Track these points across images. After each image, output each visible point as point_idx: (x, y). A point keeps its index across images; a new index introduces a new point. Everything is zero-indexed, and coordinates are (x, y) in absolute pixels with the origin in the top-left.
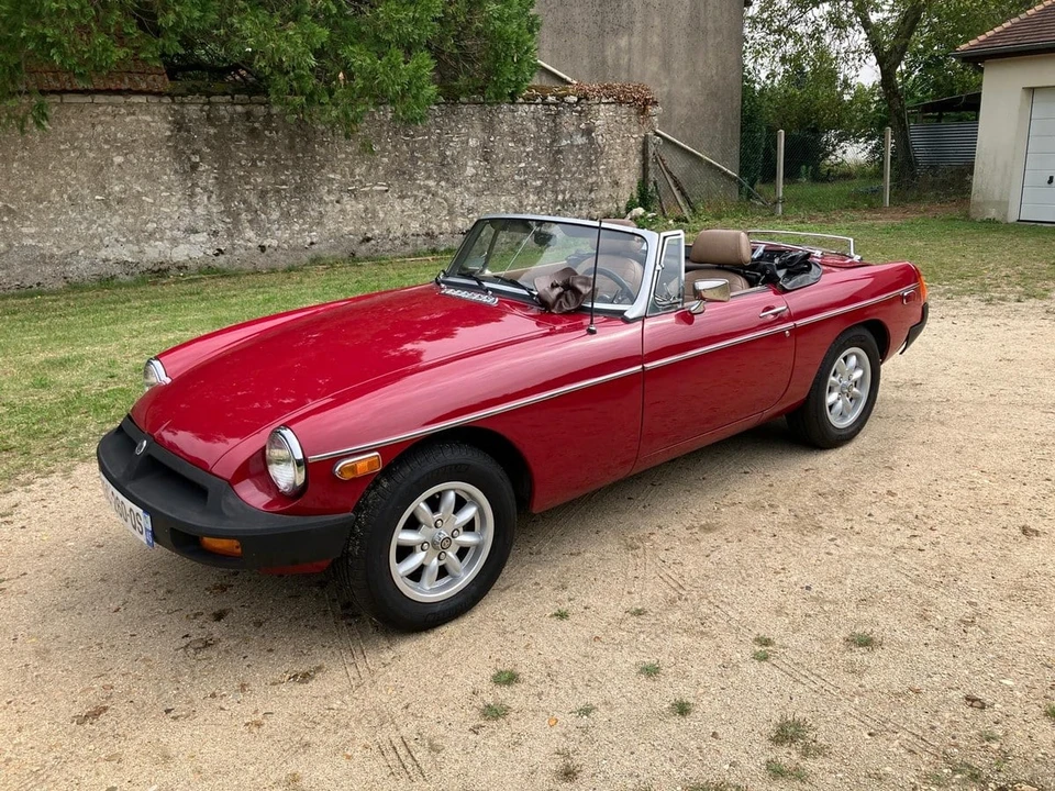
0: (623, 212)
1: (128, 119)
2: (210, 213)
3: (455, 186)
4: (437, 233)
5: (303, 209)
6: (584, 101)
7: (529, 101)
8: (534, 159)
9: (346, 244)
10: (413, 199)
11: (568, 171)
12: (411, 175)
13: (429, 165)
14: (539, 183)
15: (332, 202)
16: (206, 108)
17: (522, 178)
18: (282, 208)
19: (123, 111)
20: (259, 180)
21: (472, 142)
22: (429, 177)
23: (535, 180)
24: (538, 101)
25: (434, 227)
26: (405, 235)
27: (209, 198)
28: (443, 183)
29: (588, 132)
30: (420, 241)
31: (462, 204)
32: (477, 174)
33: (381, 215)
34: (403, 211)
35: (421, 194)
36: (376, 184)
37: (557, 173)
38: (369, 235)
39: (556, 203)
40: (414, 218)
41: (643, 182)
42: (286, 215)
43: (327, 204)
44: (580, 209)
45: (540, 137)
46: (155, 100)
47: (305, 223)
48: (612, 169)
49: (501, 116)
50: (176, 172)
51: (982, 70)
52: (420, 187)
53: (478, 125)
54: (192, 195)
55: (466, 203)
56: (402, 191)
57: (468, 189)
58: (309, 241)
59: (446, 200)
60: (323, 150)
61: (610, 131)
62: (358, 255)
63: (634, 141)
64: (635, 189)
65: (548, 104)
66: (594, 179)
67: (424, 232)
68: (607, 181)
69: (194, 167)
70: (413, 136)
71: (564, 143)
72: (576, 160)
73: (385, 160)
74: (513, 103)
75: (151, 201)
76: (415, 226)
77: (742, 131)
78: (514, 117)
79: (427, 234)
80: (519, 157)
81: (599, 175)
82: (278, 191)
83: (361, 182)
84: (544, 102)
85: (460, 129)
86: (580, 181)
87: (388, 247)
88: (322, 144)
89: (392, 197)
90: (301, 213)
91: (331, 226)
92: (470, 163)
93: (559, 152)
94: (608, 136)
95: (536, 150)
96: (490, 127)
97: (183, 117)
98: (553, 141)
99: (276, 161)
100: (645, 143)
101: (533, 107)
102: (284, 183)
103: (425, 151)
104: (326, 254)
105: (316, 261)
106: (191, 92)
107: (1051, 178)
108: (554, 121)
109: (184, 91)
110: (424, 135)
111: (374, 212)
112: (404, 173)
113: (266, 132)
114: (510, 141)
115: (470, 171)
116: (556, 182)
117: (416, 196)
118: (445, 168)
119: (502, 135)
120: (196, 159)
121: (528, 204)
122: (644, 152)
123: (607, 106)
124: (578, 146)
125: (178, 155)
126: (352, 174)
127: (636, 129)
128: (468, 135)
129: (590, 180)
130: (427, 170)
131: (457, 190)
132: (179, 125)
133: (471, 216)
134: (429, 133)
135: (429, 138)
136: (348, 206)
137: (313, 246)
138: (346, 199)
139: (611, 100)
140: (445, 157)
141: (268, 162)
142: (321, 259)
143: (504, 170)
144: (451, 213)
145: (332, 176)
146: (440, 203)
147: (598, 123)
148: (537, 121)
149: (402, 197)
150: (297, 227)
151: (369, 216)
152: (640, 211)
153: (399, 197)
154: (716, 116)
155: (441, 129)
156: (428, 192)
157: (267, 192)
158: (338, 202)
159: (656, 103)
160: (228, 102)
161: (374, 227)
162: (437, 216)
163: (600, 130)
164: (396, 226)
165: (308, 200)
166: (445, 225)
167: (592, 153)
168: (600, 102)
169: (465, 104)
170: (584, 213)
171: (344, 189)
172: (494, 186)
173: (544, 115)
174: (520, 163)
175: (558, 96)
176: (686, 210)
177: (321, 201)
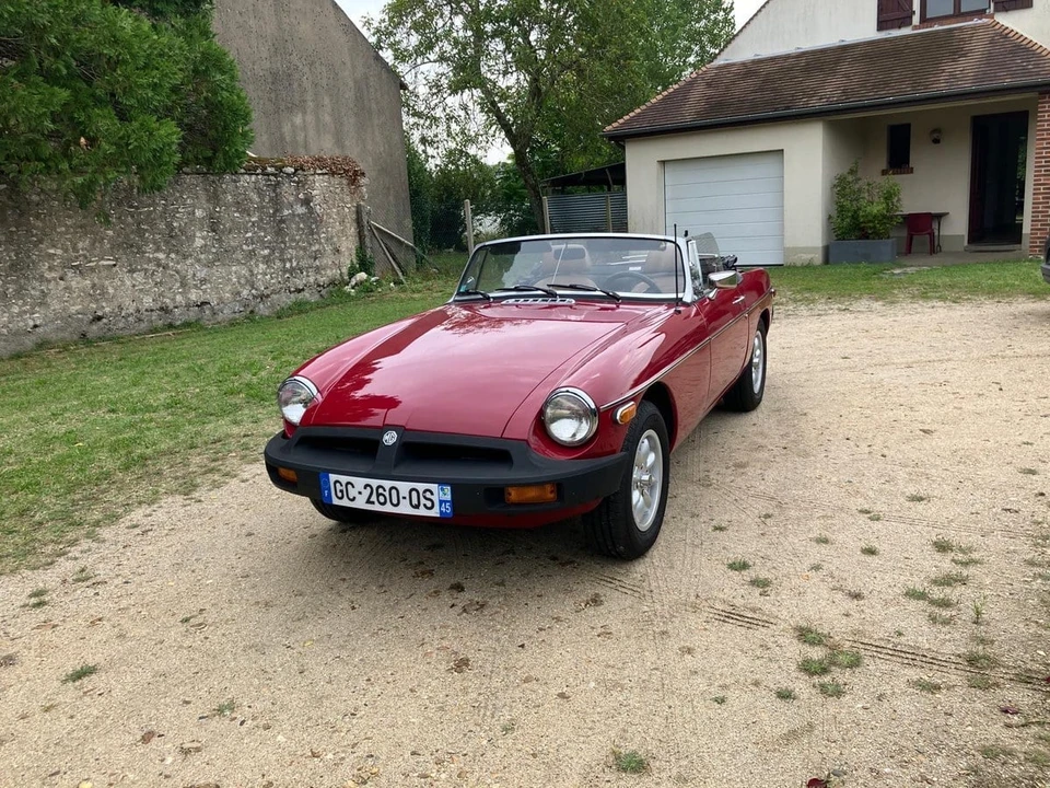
0: (346, 278)
3: (185, 257)
4: (171, 307)
5: (22, 288)
6: (300, 172)
7: (250, 171)
8: (260, 228)
9: (75, 324)
10: (143, 273)
11: (293, 240)
12: (139, 248)
13: (158, 236)
14: (266, 252)
15: (54, 279)
17: (250, 248)
21: (199, 213)
22: (158, 250)
23: (263, 250)
24: (258, 171)
25: (168, 301)
26: (138, 311)
28: (173, 256)
29: (307, 202)
30: (154, 316)
31: (194, 275)
32: (206, 245)
33: (111, 291)
34: (134, 286)
35: (152, 267)
36: (103, 259)
37: (282, 242)
38: (100, 313)
39: (285, 271)
40: (146, 292)
41: (361, 248)
43: (49, 281)
44: (308, 276)
45: (263, 207)
47: (25, 304)
48: (332, 237)
49: (224, 186)
51: (623, 148)
52: (150, 260)
53: (202, 194)
55: (198, 274)
56: (131, 265)
57: (199, 261)
58: (31, 323)
59: (177, 272)
60: (39, 224)
61: (326, 202)
62: (89, 336)
63: (349, 210)
64: (354, 256)
65: (268, 175)
66: (317, 247)
67: (158, 306)
68: (328, 248)
70: (137, 208)
71: (286, 212)
72: (299, 229)
73: (110, 233)
74: (235, 173)
76: (148, 302)
77: (412, 203)
78: (237, 187)
79: (162, 309)
80: (245, 227)
81: (320, 243)
83: (85, 256)
84: (264, 174)
85: (186, 200)
86: (304, 249)
87: (121, 325)
88: (37, 217)
89: (121, 272)
90: (20, 293)
91: (55, 305)
92: (198, 234)
93: (282, 221)
94: (325, 206)
95: (261, 220)
96: (214, 198)
98: (276, 211)
100: (358, 212)
101: (253, 178)
103: (152, 224)
104: (53, 337)
105: (43, 345)
107: (686, 232)
108: (274, 191)
110: (149, 206)
111: (103, 287)
112: (132, 246)
114: (235, 212)
115: (199, 242)
116: (282, 252)
117: (146, 270)
118: (174, 240)
119: (228, 206)
121: (258, 273)
122: (359, 221)
123: (321, 177)
124: (299, 215)
126: (75, 249)
127: (349, 199)
128: (194, 206)
129: (313, 249)
130: (155, 242)
131: (189, 261)
133: (204, 287)
134: (154, 204)
135: (155, 209)
136: (73, 283)
137: (37, 329)
138: (70, 274)
139: (324, 171)
140: (172, 229)
142: (49, 342)
143: (232, 240)
144: (183, 285)
145: (52, 251)
146: (172, 276)
147: (314, 193)
148: (259, 191)
149: (132, 271)
150: (16, 310)
151: (96, 292)
152: (362, 275)
153: (129, 271)
154: (388, 188)
155: (166, 200)
156: (159, 265)
158: (61, 279)
159: (363, 174)
161: (104, 304)
162: (170, 289)
163: (317, 200)
164: (127, 302)
165: (27, 278)
166: (179, 298)
167: (312, 221)
168: (315, 173)
169: (187, 174)
170: (312, 280)
171: (67, 265)
172: (223, 256)
173: (264, 185)
174: (247, 232)
175: (277, 168)
176: (400, 274)
177: (42, 278)
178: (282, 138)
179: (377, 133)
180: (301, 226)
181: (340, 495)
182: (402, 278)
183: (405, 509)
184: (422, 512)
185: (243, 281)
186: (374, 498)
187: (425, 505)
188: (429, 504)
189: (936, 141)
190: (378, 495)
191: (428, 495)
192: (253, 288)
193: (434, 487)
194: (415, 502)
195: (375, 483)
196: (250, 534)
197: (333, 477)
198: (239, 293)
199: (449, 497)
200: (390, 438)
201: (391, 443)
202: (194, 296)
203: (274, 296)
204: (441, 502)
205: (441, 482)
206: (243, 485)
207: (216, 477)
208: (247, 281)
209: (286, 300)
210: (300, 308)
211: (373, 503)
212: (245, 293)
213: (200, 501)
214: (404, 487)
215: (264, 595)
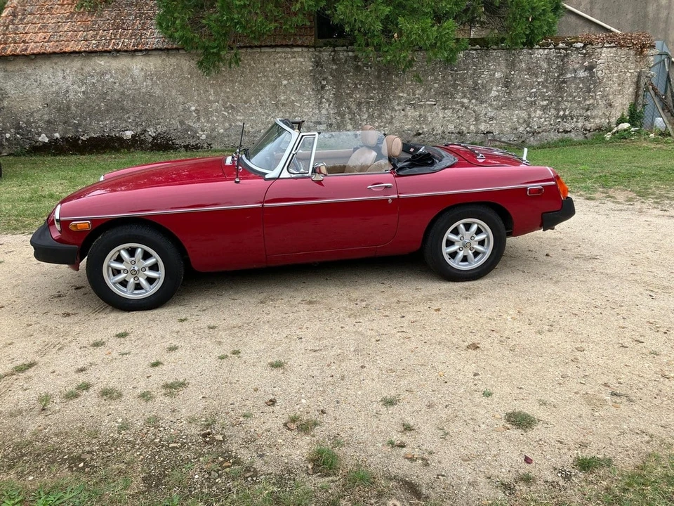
0: (612, 126)
1: (292, 60)
2: (329, 113)
3: (482, 102)
4: (466, 132)
5: (382, 113)
6: (589, 46)
7: (544, 47)
8: (544, 86)
9: (405, 136)
10: (451, 110)
11: (570, 95)
12: (452, 95)
13: (466, 89)
14: (545, 103)
15: (399, 110)
16: (333, 54)
17: (533, 99)
18: (369, 113)
19: (290, 56)
20: (358, 96)
21: (498, 75)
22: (464, 97)
23: (542, 101)
24: (552, 46)
25: (464, 128)
26: (444, 132)
27: (329, 105)
28: (474, 101)
29: (590, 68)
30: (453, 136)
31: (486, 114)
32: (498, 96)
33: (430, 119)
34: (444, 117)
35: (458, 107)
36: (429, 100)
37: (560, 97)
38: (420, 131)
39: (557, 117)
40: (452, 122)
41: (634, 105)
42: (371, 117)
43: (396, 111)
44: (576, 122)
45: (550, 72)
46: (306, 50)
47: (382, 122)
48: (608, 95)
49: (521, 57)
50: (313, 89)
52: (457, 103)
53: (503, 64)
54: (321, 103)
55: (489, 114)
56: (445, 105)
59: (474, 111)
60: (397, 79)
61: (609, 68)
63: (630, 75)
64: (626, 110)
65: (559, 49)
66: (591, 101)
67: (457, 131)
68: (602, 103)
69: (323, 87)
70: (456, 71)
71: (569, 76)
72: (577, 87)
73: (436, 85)
74: (532, 48)
75: (299, 105)
76: (451, 127)
78: (531, 58)
79: (459, 133)
80: (531, 85)
81: (595, 99)
82: (368, 103)
83: (419, 99)
84: (555, 47)
85: (490, 66)
87: (431, 139)
88: (397, 76)
90: (379, 116)
91: (397, 124)
92: (494, 89)
93: (564, 82)
94: (607, 71)
95: (546, 80)
96: (512, 65)
97: (320, 59)
98: (561, 74)
99: (369, 85)
100: (639, 77)
101: (546, 51)
102: (372, 98)
103: (464, 80)
106: (326, 45)
108: (562, 60)
109: (322, 44)
110: (464, 70)
111: (425, 117)
112: (448, 94)
113: (365, 68)
114: (526, 75)
115: (494, 94)
116: (558, 103)
117: (454, 109)
118: (477, 92)
119: (521, 71)
120: (324, 83)
121: (535, 117)
122: (638, 83)
123: (609, 49)
124: (580, 78)
125: (315, 80)
126: (414, 94)
127: (633, 66)
129: (587, 102)
130: (463, 92)
131: (484, 106)
132: (317, 64)
133: (491, 122)
134: (468, 69)
135: (467, 72)
136: (409, 113)
138: (408, 108)
139: (612, 45)
140: (477, 84)
141: (364, 86)
143: (520, 94)
144: (477, 119)
145: (401, 95)
146: (470, 113)
147: (599, 61)
148: (549, 61)
149: (444, 109)
151: (422, 119)
152: (626, 125)
153: (443, 109)
155: (477, 67)
156: (463, 106)
157: (362, 103)
158: (403, 110)
159: (653, 47)
160: (344, 50)
161: (424, 126)
162: (467, 121)
163: (601, 67)
164: (438, 126)
165: (385, 109)
166: (472, 127)
167: (592, 82)
169: (494, 49)
170: (580, 125)
171: (408, 103)
172: (510, 104)
173: (555, 56)
174: (532, 89)
175: (568, 44)
176: (669, 127)
177: (393, 109)
178: (646, 16)
182: (669, 130)
185: (521, 121)
192: (528, 126)
198: (516, 129)
202: (483, 127)
203: (545, 134)
208: (525, 121)
209: (554, 136)
212: (521, 129)
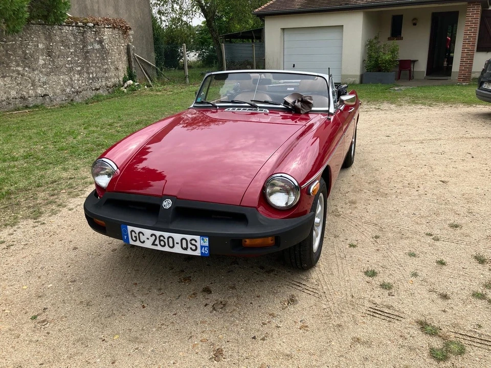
0: (122, 83)
3: (34, 70)
4: (27, 97)
6: (96, 26)
7: (69, 24)
8: (75, 56)
10: (10, 78)
11: (92, 63)
12: (8, 64)
13: (18, 58)
14: (79, 68)
17: (70, 66)
21: (40, 46)
22: (18, 65)
23: (77, 67)
24: (73, 25)
25: (25, 93)
26: (8, 98)
28: (27, 69)
29: (100, 42)
30: (17, 101)
31: (39, 80)
32: (45, 64)
34: (5, 85)
35: (15, 75)
37: (87, 63)
39: (89, 79)
40: (13, 88)
41: (130, 68)
44: (102, 82)
45: (77, 44)
48: (114, 61)
49: (54, 32)
51: (264, 21)
52: (14, 71)
53: (42, 36)
55: (42, 79)
56: (3, 74)
59: (30, 78)
61: (111, 43)
63: (123, 47)
64: (126, 72)
65: (79, 27)
66: (106, 66)
68: (112, 67)
70: (5, 42)
71: (89, 47)
72: (96, 57)
74: (60, 25)
76: (13, 93)
77: (155, 45)
78: (62, 32)
79: (21, 98)
80: (67, 54)
81: (108, 65)
84: (77, 26)
85: (33, 38)
86: (100, 67)
92: (41, 58)
93: (87, 52)
94: (110, 45)
95: (76, 51)
96: (49, 38)
98: (84, 46)
100: (128, 48)
101: (71, 28)
103: (14, 51)
107: (294, 65)
108: (83, 36)
110: (13, 41)
112: (3, 63)
114: (61, 46)
115: (41, 62)
116: (88, 69)
117: (12, 77)
118: (27, 60)
119: (57, 43)
121: (75, 80)
122: (128, 53)
123: (108, 29)
124: (96, 49)
127: (123, 41)
128: (37, 42)
129: (104, 67)
130: (16, 61)
131: (36, 72)
133: (45, 86)
134: (15, 40)
135: (16, 43)
139: (110, 26)
140: (26, 54)
143: (60, 62)
144: (33, 85)
146: (26, 80)
147: (105, 37)
148: (74, 35)
149: (3, 77)
152: (131, 82)
154: (143, 37)
155: (22, 38)
156: (19, 74)
159: (130, 29)
162: (26, 87)
163: (106, 41)
164: (2, 93)
166: (31, 92)
167: (104, 53)
168: (105, 27)
169: (34, 24)
170: (104, 84)
172: (56, 70)
173: (77, 32)
174: (68, 57)
175: (83, 23)
176: (150, 81)
178: (86, 7)
179: (136, 7)
180: (98, 55)
181: (134, 239)
182: (151, 83)
183: (178, 250)
184: (189, 252)
185: (66, 84)
186: (157, 242)
187: (191, 248)
188: (194, 248)
189: (415, 24)
190: (160, 241)
191: (193, 242)
192: (72, 87)
193: (197, 238)
194: (184, 246)
195: (158, 233)
196: (75, 248)
197: (130, 228)
198: (65, 90)
199: (207, 244)
200: (167, 204)
201: (168, 207)
202: (39, 91)
203: (85, 92)
204: (202, 247)
205: (202, 235)
206: (70, 212)
207: (54, 207)
208: (69, 84)
209: (91, 94)
210: (97, 99)
211: (157, 245)
212: (68, 90)
213: (44, 223)
214: (178, 237)
215: (86, 297)
